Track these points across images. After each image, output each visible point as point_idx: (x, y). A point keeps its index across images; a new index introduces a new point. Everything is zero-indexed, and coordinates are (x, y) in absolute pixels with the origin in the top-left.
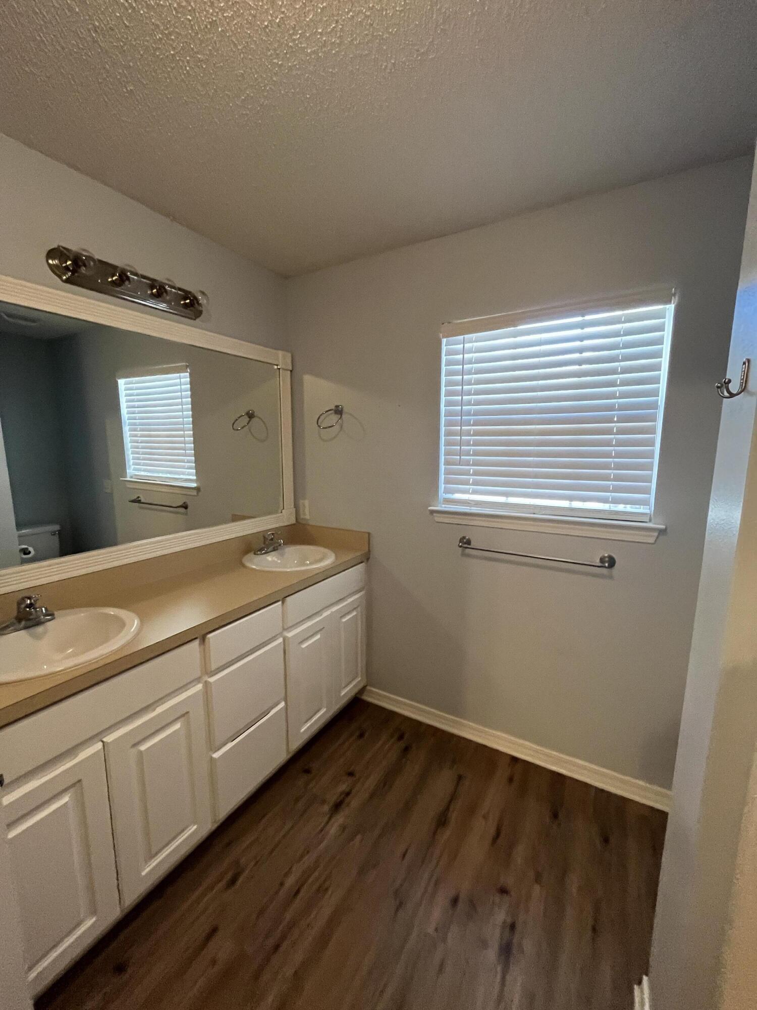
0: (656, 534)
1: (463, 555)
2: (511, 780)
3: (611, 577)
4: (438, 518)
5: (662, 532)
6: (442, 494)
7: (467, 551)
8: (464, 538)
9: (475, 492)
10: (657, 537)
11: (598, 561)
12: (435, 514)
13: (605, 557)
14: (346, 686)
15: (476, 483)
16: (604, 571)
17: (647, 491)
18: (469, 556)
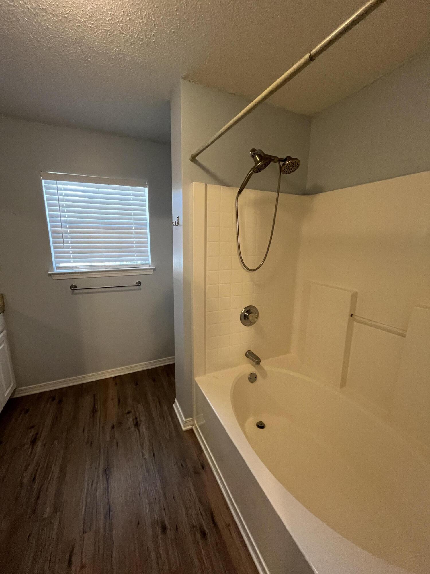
0: (153, 270)
1: (73, 294)
2: (116, 384)
3: (140, 289)
4: (54, 277)
5: (154, 269)
6: (55, 265)
7: (76, 291)
8: (72, 285)
9: (74, 262)
10: (153, 271)
11: (135, 283)
12: (52, 276)
13: (137, 282)
14: (7, 390)
15: (74, 257)
16: (138, 287)
17: (147, 255)
18: (76, 294)
